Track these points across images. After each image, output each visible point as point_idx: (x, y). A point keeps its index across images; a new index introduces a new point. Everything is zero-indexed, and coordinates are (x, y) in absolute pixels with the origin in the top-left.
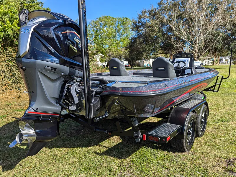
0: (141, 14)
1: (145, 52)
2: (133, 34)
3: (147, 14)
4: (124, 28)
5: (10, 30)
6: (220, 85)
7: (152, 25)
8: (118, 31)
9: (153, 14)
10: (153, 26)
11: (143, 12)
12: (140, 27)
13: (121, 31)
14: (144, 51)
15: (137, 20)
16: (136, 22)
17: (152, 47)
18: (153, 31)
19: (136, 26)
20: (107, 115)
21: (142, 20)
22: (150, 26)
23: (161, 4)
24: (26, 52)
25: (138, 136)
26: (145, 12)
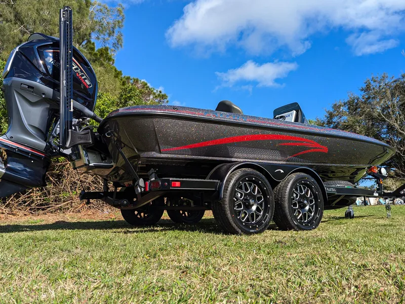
3: (344, 109)
7: (351, 123)
9: (353, 106)
15: (325, 120)
20: (112, 164)
21: (336, 119)
22: (347, 126)
23: (368, 88)
24: (7, 71)
25: (138, 184)
26: (340, 106)
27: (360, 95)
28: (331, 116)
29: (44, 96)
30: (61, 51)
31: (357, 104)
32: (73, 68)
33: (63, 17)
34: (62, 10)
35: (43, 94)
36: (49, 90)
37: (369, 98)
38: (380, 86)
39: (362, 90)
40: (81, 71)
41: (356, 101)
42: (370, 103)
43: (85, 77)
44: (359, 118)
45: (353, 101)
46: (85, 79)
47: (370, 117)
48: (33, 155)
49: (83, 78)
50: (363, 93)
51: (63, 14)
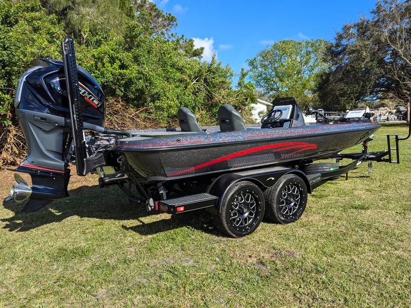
0: (341, 32)
1: (344, 97)
2: (325, 67)
3: (353, 31)
4: (316, 58)
5: (109, 75)
6: (397, 150)
7: (358, 48)
8: (306, 63)
9: (363, 29)
10: (358, 51)
11: (346, 28)
12: (339, 53)
13: (311, 63)
14: (342, 95)
15: (334, 42)
16: (332, 46)
17: (357, 87)
18: (360, 59)
19: (332, 53)
20: (125, 177)
21: (344, 42)
22: (355, 51)
23: (378, 11)
24: (18, 102)
25: (149, 204)
26: (350, 27)
27: (370, 18)
28: (340, 37)
29: (57, 125)
30: (66, 78)
31: (366, 26)
32: (81, 93)
33: (65, 50)
34: (63, 43)
35: (56, 123)
36: (61, 119)
37: (378, 21)
38: (391, 8)
39: (372, 12)
40: (89, 94)
41: (365, 23)
42: (379, 26)
43: (93, 98)
44: (367, 42)
45: (362, 24)
46: (93, 100)
47: (378, 42)
48: (54, 173)
49: (91, 99)
50: (373, 15)
51: (65, 46)
